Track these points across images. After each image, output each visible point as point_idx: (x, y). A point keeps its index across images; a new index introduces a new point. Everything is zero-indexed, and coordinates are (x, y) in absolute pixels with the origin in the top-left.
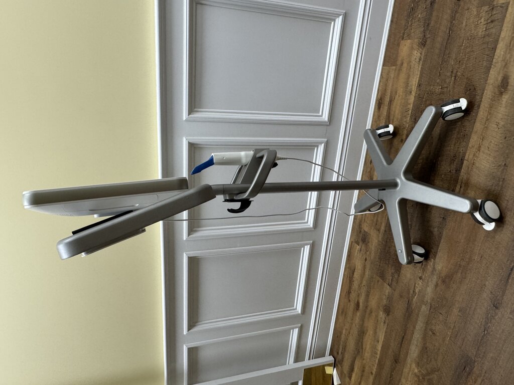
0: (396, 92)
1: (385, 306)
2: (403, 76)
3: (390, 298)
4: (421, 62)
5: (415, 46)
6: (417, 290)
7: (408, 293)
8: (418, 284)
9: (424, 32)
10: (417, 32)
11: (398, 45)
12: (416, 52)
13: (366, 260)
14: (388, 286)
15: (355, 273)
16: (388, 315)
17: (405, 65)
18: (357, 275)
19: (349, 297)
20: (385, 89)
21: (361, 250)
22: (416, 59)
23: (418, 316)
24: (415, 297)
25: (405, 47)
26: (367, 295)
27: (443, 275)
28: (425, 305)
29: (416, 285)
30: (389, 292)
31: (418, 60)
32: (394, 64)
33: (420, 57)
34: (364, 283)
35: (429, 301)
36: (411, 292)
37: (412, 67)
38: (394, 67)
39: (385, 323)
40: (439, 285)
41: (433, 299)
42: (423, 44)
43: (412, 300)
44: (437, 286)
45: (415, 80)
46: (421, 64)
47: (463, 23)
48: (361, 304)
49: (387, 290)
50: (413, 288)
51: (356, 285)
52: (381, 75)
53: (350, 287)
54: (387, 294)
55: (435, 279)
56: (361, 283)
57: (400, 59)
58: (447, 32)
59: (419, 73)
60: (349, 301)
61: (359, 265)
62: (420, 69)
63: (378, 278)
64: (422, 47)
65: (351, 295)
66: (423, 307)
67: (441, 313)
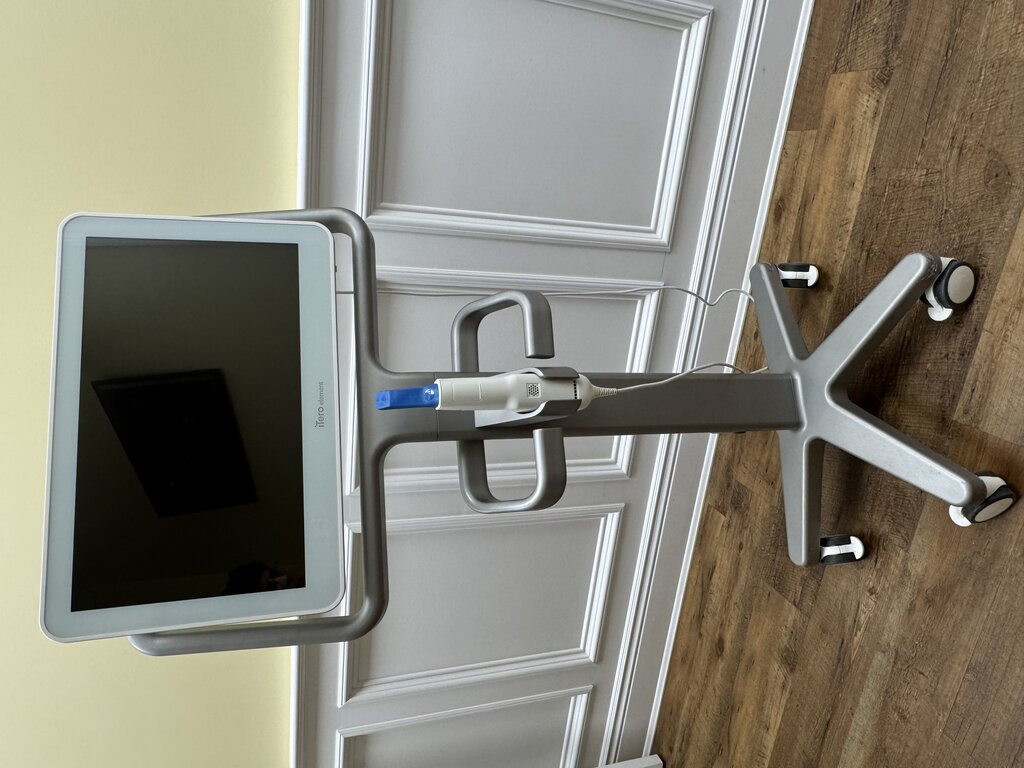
0: (818, 185)
1: (786, 649)
2: (834, 148)
3: (796, 634)
4: (879, 118)
5: (864, 86)
6: (863, 618)
7: (843, 620)
8: (866, 605)
9: (886, 54)
10: (870, 55)
11: (825, 83)
12: (866, 97)
13: (741, 547)
14: (794, 608)
15: (716, 575)
16: (792, 670)
17: (840, 126)
18: (719, 580)
19: (700, 626)
20: (792, 179)
21: (729, 526)
22: (865, 113)
23: (864, 675)
24: (859, 633)
25: (840, 88)
26: (743, 626)
27: (927, 585)
28: (884, 652)
29: (862, 607)
30: (795, 620)
31: (870, 114)
32: (814, 124)
33: (876, 108)
34: (736, 596)
35: (892, 644)
36: (850, 622)
37: (856, 129)
38: (815, 132)
39: (784, 687)
40: (917, 608)
41: (902, 640)
42: (883, 79)
43: (851, 639)
44: (911, 610)
45: (862, 157)
46: (877, 123)
47: (979, 32)
48: (728, 645)
49: (791, 615)
50: (853, 612)
51: (716, 600)
52: (784, 148)
53: (703, 606)
54: (790, 624)
55: (907, 594)
56: (729, 598)
57: (827, 114)
58: (943, 53)
59: (873, 143)
60: (700, 635)
61: (723, 558)
62: (875, 133)
63: (769, 588)
64: (882, 87)
65: (704, 624)
66: (879, 656)
67: (920, 673)
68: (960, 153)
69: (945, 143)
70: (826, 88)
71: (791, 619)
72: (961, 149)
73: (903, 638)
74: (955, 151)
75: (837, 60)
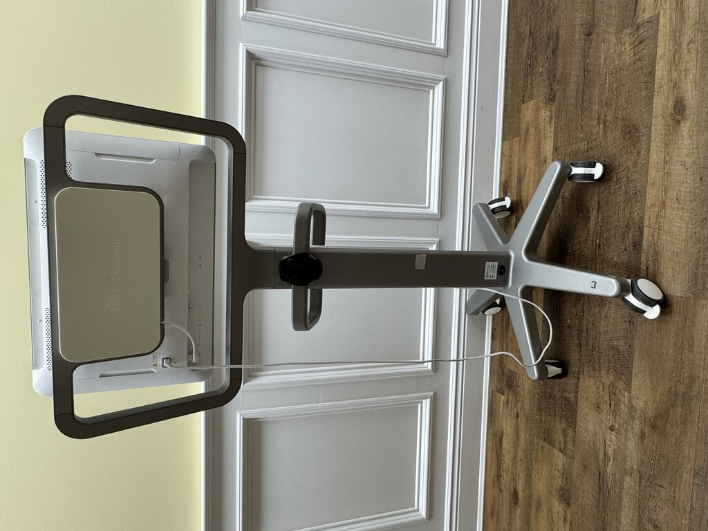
0: (526, 167)
1: (561, 488)
2: (531, 144)
3: (567, 475)
4: (553, 121)
5: (541, 105)
6: (610, 452)
7: (597, 456)
8: (611, 441)
9: (550, 85)
10: (541, 89)
11: (519, 111)
12: (544, 111)
13: (518, 416)
14: (561, 454)
15: (504, 441)
16: (568, 504)
17: (532, 131)
18: (507, 445)
19: (499, 483)
20: (510, 168)
21: (507, 402)
22: (545, 119)
23: (620, 498)
24: (610, 464)
25: (528, 111)
26: (529, 477)
27: (650, 414)
28: (630, 475)
29: (608, 442)
30: (563, 464)
31: (547, 120)
32: (517, 134)
33: (551, 115)
34: (520, 454)
35: (635, 467)
36: (601, 456)
37: (541, 130)
38: (518, 138)
39: (565, 520)
40: (646, 434)
41: (642, 463)
42: (551, 99)
43: (605, 470)
44: (642, 436)
45: (548, 144)
46: (553, 123)
47: (600, 58)
48: (521, 494)
49: (560, 460)
50: (602, 449)
51: (507, 460)
52: (502, 152)
53: (499, 467)
54: (560, 467)
55: (637, 425)
56: (515, 457)
57: (523, 126)
58: (582, 74)
59: (552, 135)
60: (501, 490)
61: (507, 427)
62: (553, 129)
63: (541, 443)
64: (552, 103)
65: (502, 480)
66: (628, 479)
67: (661, 486)
68: (605, 126)
69: (595, 123)
70: (520, 112)
71: (560, 463)
72: (605, 123)
73: (642, 460)
74: (602, 126)
75: (524, 96)
